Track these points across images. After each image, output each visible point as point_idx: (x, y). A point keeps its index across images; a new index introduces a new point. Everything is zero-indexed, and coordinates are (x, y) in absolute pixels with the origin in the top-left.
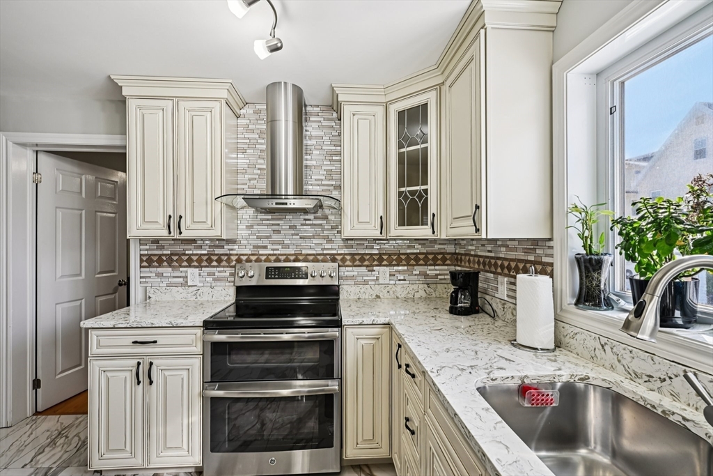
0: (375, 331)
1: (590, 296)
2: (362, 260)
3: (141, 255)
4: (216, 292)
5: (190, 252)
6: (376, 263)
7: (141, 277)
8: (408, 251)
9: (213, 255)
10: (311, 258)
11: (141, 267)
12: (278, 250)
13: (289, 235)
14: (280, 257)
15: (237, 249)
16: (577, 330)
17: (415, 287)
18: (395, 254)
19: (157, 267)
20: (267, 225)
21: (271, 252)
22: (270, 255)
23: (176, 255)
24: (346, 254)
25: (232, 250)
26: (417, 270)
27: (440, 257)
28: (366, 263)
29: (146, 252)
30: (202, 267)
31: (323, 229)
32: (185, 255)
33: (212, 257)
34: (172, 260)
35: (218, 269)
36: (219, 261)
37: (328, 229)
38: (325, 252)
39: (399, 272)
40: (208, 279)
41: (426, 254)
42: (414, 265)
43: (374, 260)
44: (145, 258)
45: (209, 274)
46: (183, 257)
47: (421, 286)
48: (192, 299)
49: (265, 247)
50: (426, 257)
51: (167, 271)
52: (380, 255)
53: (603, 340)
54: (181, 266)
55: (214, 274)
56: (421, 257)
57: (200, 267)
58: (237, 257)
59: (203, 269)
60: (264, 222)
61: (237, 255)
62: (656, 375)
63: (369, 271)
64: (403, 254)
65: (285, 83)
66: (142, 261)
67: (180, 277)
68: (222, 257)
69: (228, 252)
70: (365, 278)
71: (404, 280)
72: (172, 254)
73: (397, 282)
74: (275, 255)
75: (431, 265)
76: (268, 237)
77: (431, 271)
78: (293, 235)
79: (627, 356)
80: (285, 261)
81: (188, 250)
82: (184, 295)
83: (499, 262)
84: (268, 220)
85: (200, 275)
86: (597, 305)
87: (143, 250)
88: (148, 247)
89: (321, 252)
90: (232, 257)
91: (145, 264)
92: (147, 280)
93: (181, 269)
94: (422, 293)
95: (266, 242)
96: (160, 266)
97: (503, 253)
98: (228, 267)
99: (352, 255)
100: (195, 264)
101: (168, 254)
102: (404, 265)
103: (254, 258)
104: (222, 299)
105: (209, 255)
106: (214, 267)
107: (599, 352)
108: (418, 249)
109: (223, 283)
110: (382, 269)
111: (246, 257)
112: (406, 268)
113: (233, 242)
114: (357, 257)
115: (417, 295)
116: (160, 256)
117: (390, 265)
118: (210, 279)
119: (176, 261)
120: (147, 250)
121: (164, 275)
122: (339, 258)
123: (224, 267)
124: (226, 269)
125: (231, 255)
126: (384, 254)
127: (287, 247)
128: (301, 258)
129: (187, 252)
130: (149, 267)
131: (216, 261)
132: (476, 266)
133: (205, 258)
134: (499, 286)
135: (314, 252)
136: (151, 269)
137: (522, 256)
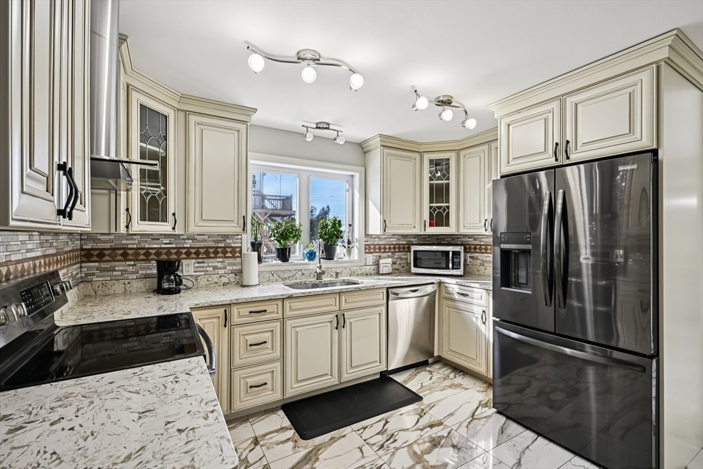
53: (273, 272)
83: (184, 251)
97: (188, 244)
107: (271, 277)
134: (185, 268)
137: (212, 244)
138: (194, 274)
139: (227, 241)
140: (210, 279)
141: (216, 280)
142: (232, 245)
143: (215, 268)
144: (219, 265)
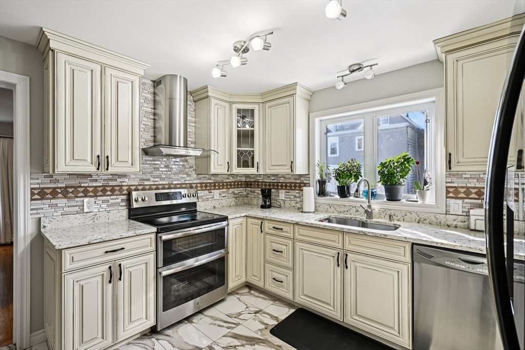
0: (240, 220)
1: (322, 193)
2: (206, 186)
3: (32, 189)
4: (112, 215)
5: (86, 185)
6: (213, 188)
7: (31, 210)
8: (227, 181)
9: (107, 186)
10: (178, 186)
11: (32, 200)
12: (157, 181)
13: (165, 171)
14: (159, 186)
15: (127, 182)
16: (320, 204)
17: (231, 200)
18: (221, 183)
19: (51, 199)
20: (150, 164)
21: (153, 183)
22: (152, 185)
23: (71, 187)
24: (198, 183)
25: (123, 182)
26: (231, 190)
27: (240, 183)
28: (208, 188)
29: (38, 186)
30: (97, 196)
31: (185, 168)
32: (81, 187)
33: (107, 188)
34: (68, 192)
35: (112, 197)
36: (113, 191)
37: (188, 168)
38: (187, 182)
39: (223, 192)
40: (102, 206)
41: (234, 182)
42: (229, 188)
43: (212, 186)
44: (36, 192)
45: (103, 202)
46: (79, 189)
47: (233, 199)
48: (90, 223)
49: (148, 180)
50: (234, 184)
51: (61, 202)
52: (214, 183)
53: (330, 205)
54: (77, 197)
55: (108, 201)
56: (233, 184)
57: (96, 196)
58: (127, 187)
59: (98, 198)
60: (148, 162)
61: (127, 185)
62: (346, 210)
63: (209, 192)
64: (225, 182)
65: (180, 76)
66: (32, 194)
67: (76, 206)
68: (116, 188)
69: (120, 184)
70: (207, 197)
71: (225, 196)
72: (67, 187)
73: (223, 198)
74: (155, 185)
75: (236, 188)
76: (150, 173)
77: (236, 191)
78: (166, 171)
79: (338, 208)
80: (162, 189)
81: (83, 183)
82: (82, 220)
83: (280, 184)
84: (151, 161)
85: (95, 203)
86: (325, 196)
87: (34, 184)
88: (40, 181)
89: (184, 182)
90: (124, 188)
91: (36, 197)
92: (39, 211)
93: (76, 199)
94: (234, 203)
95: (149, 176)
96: (54, 198)
97: (282, 180)
98: (120, 195)
99: (201, 183)
100: (91, 194)
101: (63, 187)
102: (225, 189)
103: (140, 187)
104: (117, 219)
105: (104, 186)
106: (108, 195)
107: (329, 209)
108: (231, 179)
109: (116, 208)
110: (215, 191)
111: (134, 187)
112: (226, 190)
113: (124, 176)
114: (204, 185)
115: (232, 204)
116: (54, 189)
117: (219, 189)
118: (104, 206)
119: (72, 192)
120: (38, 184)
121: (58, 205)
122: (194, 185)
123: (117, 195)
124: (118, 197)
125: (122, 186)
126: (217, 183)
127: (163, 179)
128: (172, 186)
129: (82, 185)
130: (42, 199)
131: (110, 191)
132: (264, 187)
133: (100, 189)
134: (280, 194)
135: (180, 182)
136: (43, 201)
137: (293, 181)
138: (284, 199)
139: (302, 179)
140: (291, 204)
141: (294, 205)
142: (305, 182)
143: (295, 197)
144: (297, 195)
